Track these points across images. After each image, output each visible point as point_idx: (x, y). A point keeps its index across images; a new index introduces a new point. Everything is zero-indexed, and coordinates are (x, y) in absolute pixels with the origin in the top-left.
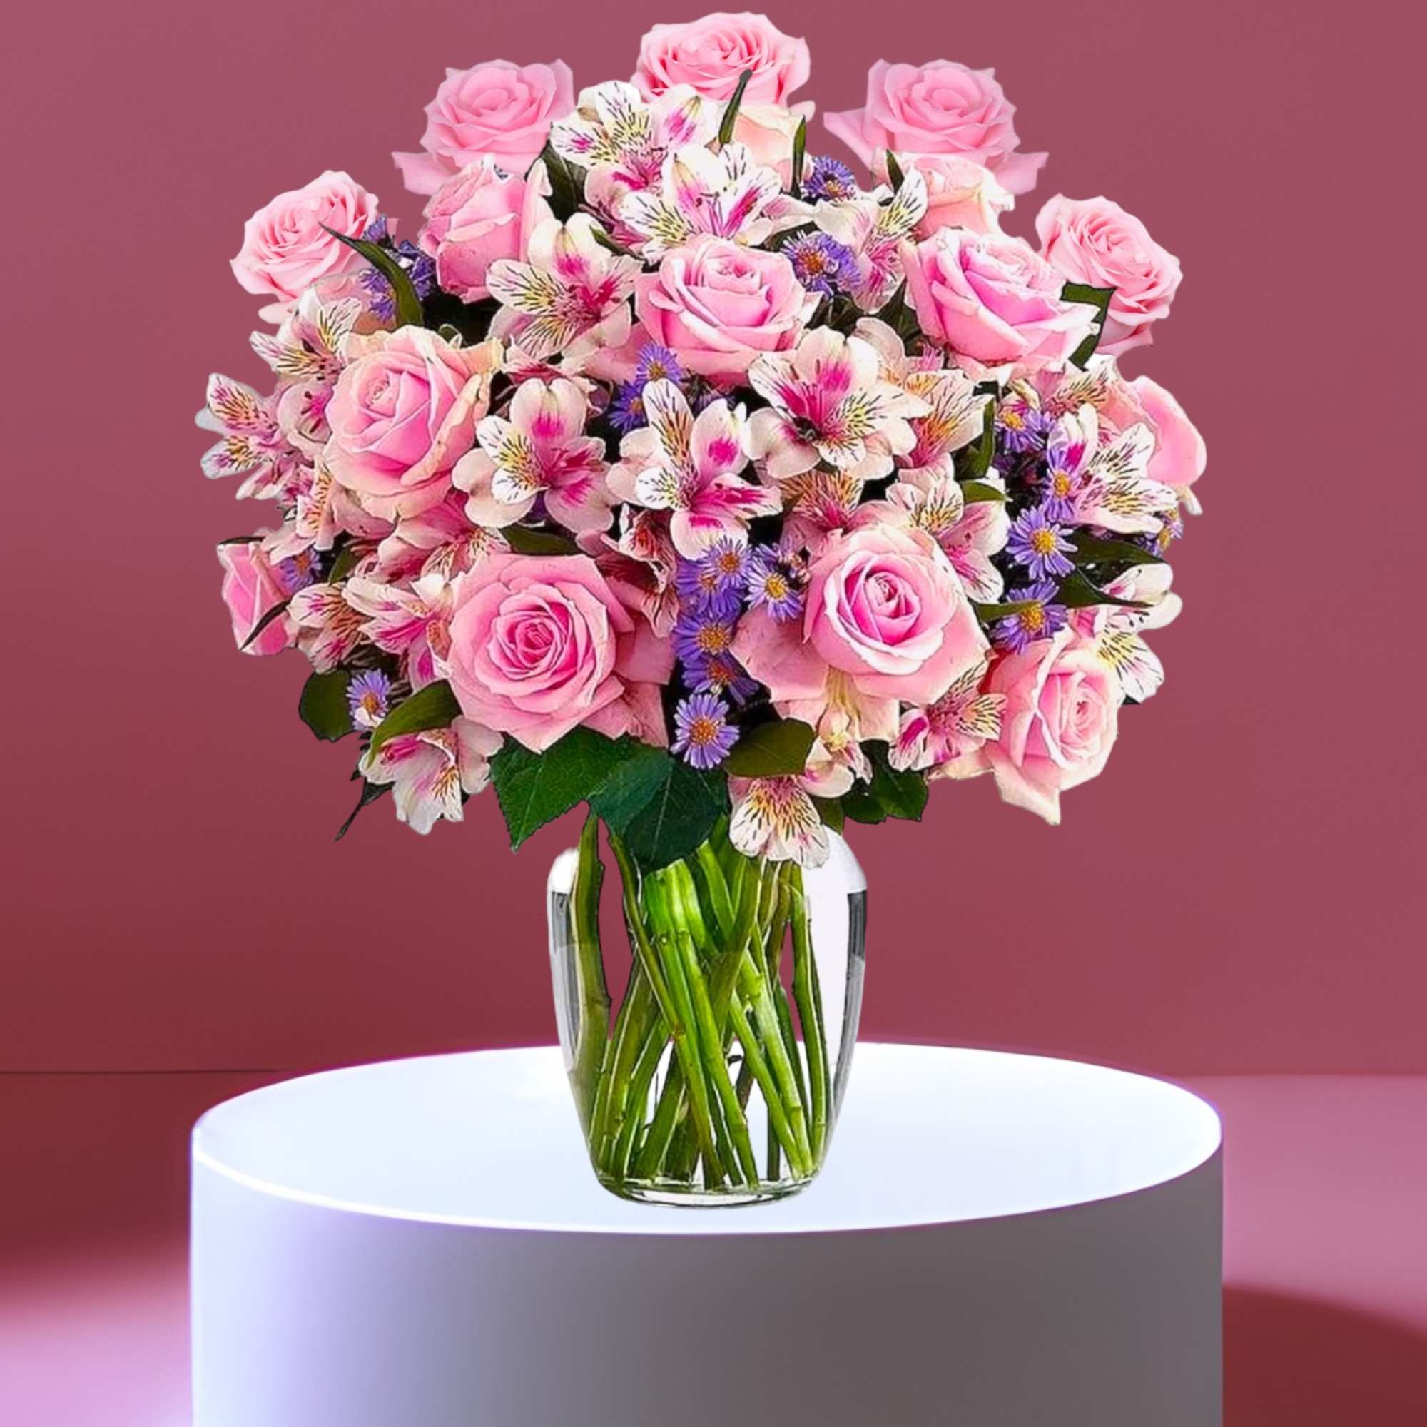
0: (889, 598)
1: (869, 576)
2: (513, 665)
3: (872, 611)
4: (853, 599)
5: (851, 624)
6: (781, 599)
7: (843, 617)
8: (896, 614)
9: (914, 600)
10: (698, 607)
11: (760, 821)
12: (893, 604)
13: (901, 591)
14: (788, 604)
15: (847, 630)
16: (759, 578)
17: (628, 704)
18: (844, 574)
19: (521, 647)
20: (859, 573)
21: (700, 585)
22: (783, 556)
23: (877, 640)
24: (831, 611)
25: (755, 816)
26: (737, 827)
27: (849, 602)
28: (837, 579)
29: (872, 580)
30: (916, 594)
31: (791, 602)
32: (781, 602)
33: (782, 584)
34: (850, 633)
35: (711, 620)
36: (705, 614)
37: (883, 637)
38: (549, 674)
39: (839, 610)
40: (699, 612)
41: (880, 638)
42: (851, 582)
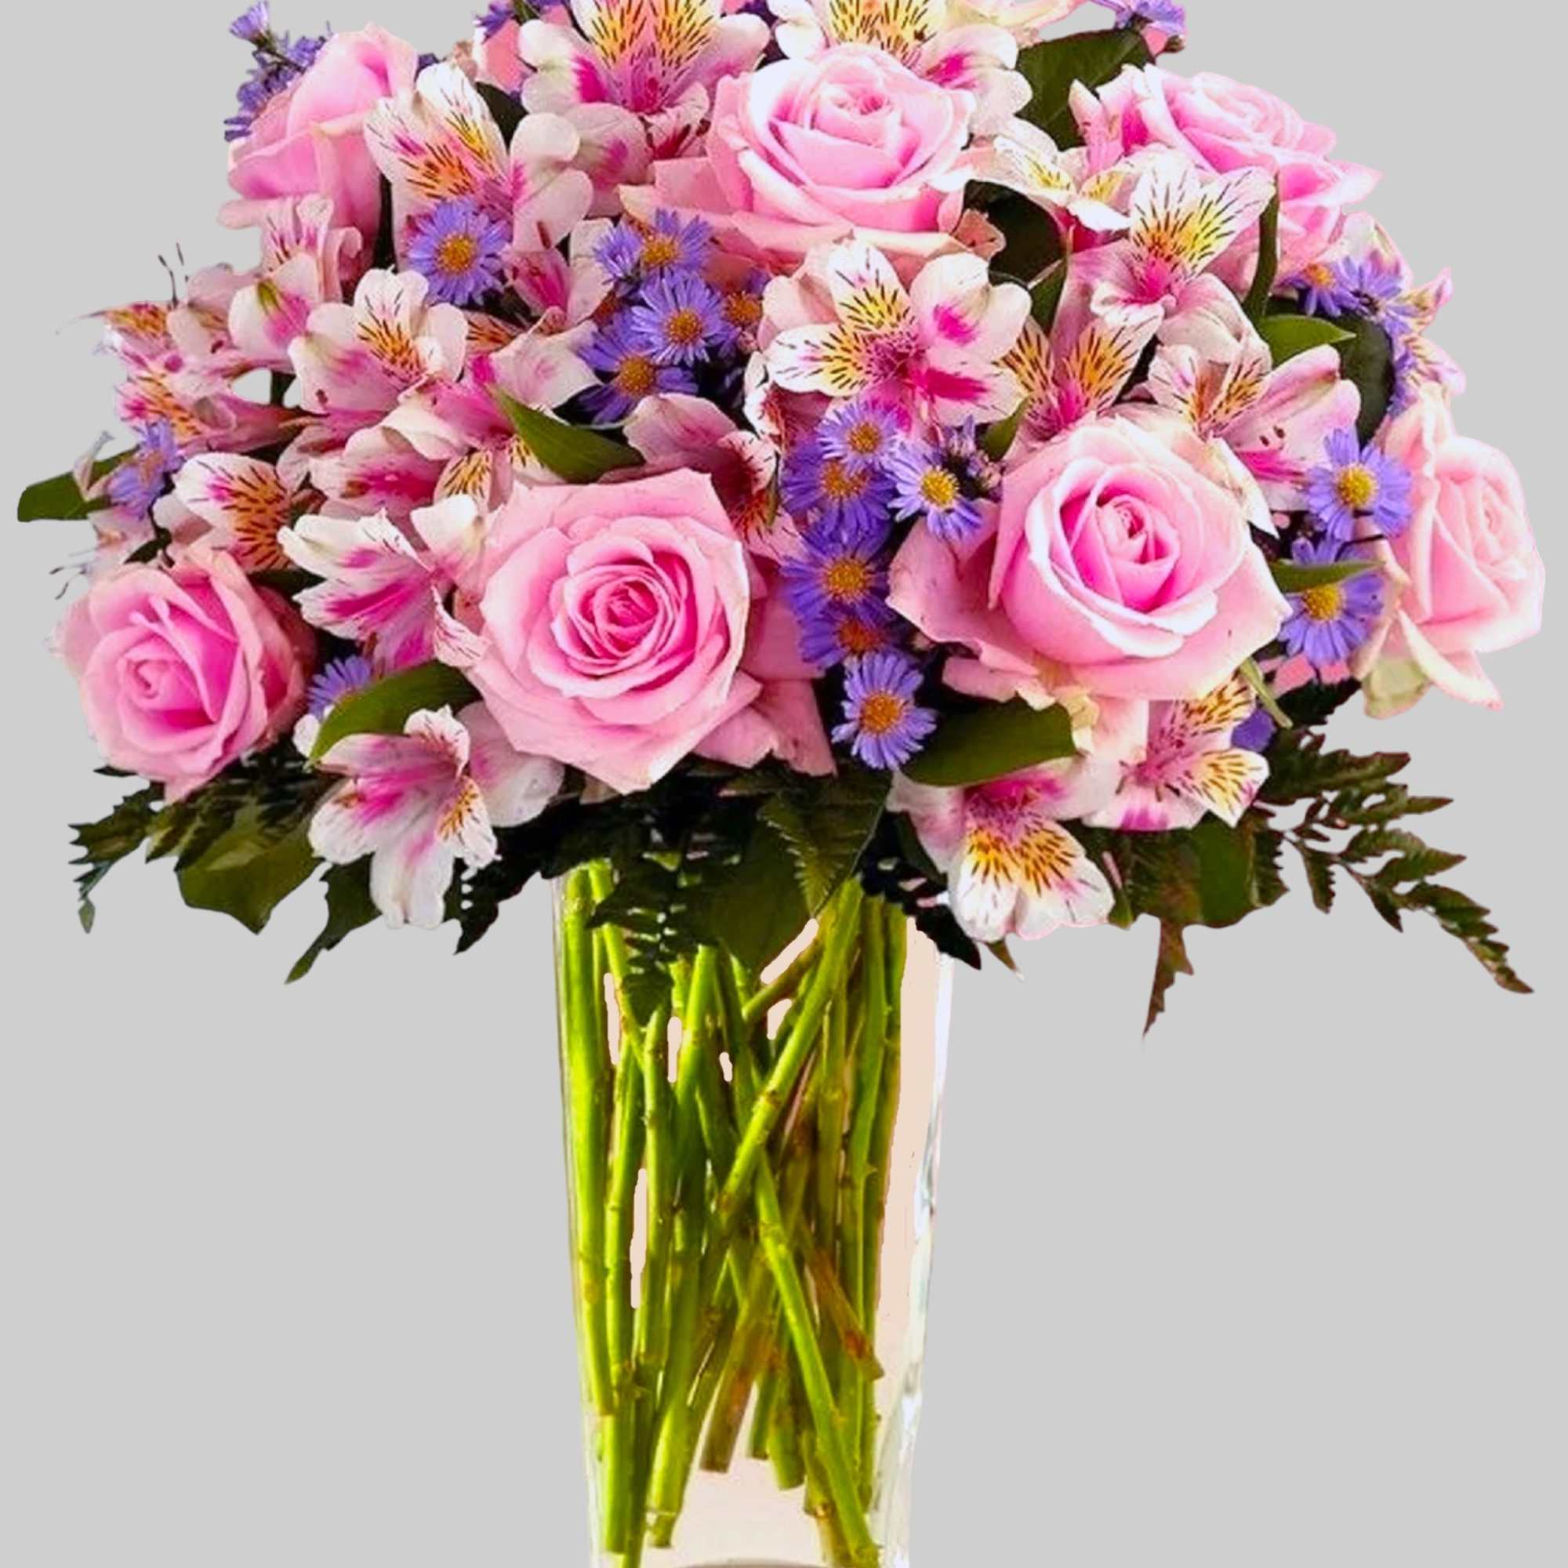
0: (1132, 533)
1: (1102, 502)
2: (588, 652)
3: (1110, 553)
4: (1075, 537)
5: (1068, 573)
6: (948, 506)
7: (1061, 566)
8: (1143, 559)
9: (1170, 537)
10: (823, 527)
11: (996, 878)
12: (1138, 542)
13: (1149, 525)
14: (959, 514)
15: (1062, 581)
16: (912, 474)
17: (765, 715)
18: (1060, 493)
19: (602, 624)
20: (1086, 495)
21: (824, 490)
22: (961, 445)
23: (1113, 599)
24: (1038, 554)
25: (986, 873)
26: (966, 894)
27: (1069, 538)
28: (1048, 502)
29: (1109, 507)
30: (1173, 526)
31: (965, 513)
32: (949, 511)
33: (948, 483)
34: (1067, 586)
35: (845, 547)
36: (834, 538)
37: (1123, 597)
38: (653, 661)
39: (1054, 555)
40: (825, 534)
41: (1118, 596)
42: (1070, 510)
